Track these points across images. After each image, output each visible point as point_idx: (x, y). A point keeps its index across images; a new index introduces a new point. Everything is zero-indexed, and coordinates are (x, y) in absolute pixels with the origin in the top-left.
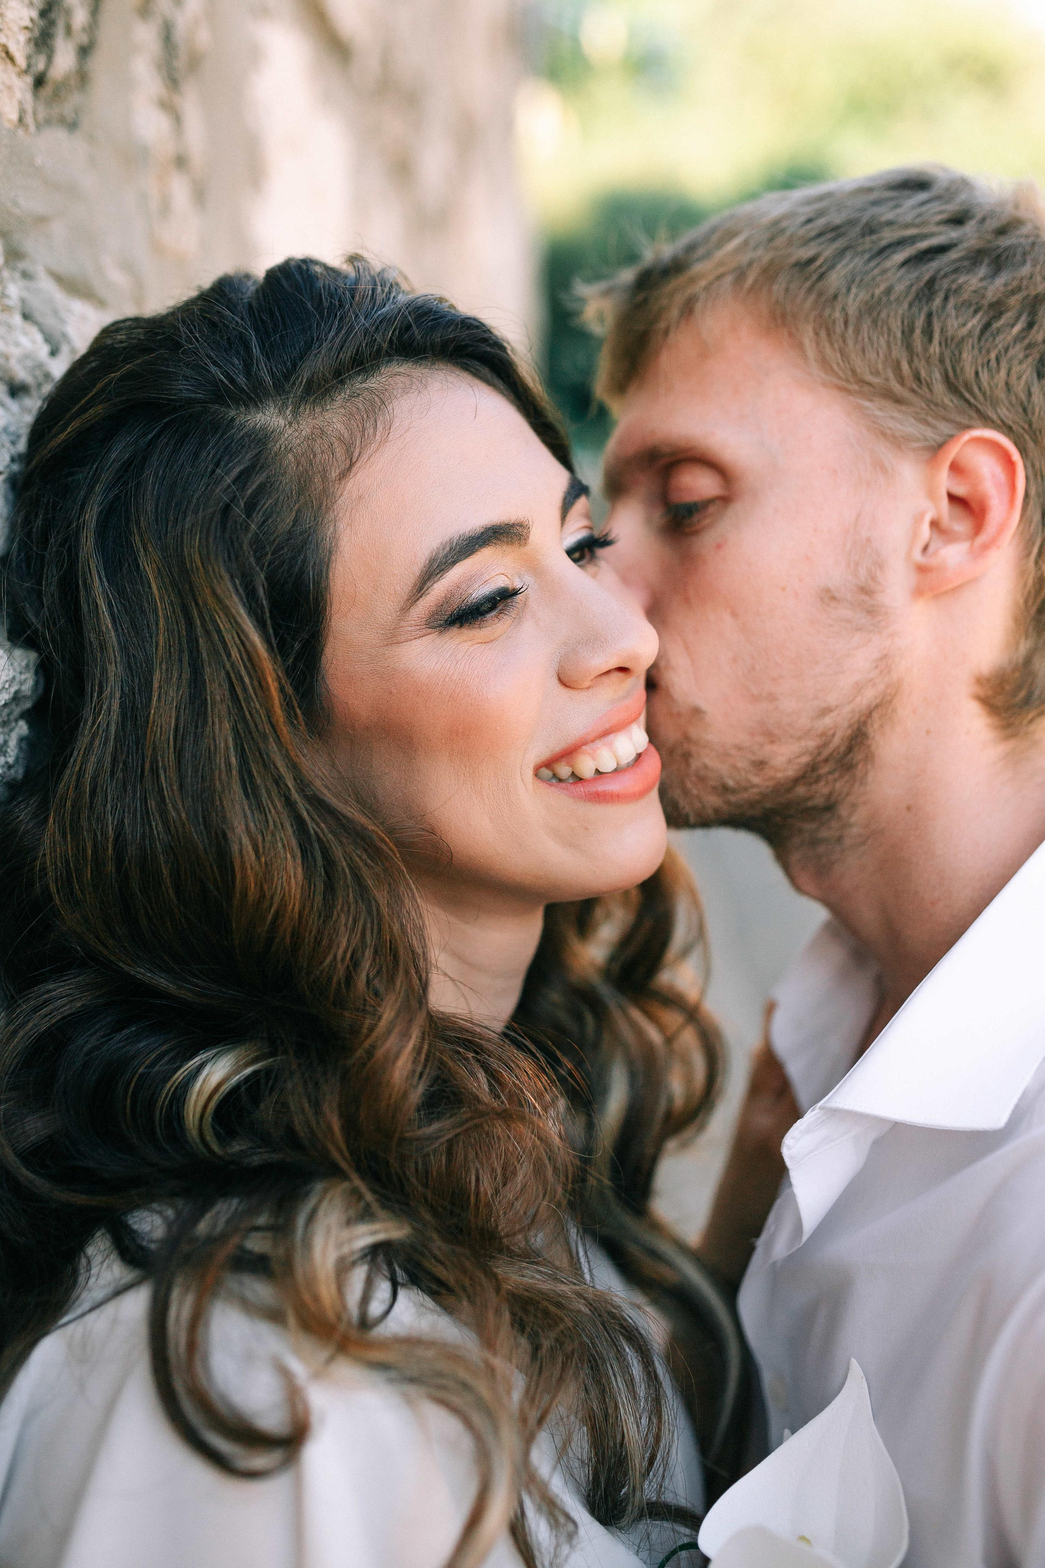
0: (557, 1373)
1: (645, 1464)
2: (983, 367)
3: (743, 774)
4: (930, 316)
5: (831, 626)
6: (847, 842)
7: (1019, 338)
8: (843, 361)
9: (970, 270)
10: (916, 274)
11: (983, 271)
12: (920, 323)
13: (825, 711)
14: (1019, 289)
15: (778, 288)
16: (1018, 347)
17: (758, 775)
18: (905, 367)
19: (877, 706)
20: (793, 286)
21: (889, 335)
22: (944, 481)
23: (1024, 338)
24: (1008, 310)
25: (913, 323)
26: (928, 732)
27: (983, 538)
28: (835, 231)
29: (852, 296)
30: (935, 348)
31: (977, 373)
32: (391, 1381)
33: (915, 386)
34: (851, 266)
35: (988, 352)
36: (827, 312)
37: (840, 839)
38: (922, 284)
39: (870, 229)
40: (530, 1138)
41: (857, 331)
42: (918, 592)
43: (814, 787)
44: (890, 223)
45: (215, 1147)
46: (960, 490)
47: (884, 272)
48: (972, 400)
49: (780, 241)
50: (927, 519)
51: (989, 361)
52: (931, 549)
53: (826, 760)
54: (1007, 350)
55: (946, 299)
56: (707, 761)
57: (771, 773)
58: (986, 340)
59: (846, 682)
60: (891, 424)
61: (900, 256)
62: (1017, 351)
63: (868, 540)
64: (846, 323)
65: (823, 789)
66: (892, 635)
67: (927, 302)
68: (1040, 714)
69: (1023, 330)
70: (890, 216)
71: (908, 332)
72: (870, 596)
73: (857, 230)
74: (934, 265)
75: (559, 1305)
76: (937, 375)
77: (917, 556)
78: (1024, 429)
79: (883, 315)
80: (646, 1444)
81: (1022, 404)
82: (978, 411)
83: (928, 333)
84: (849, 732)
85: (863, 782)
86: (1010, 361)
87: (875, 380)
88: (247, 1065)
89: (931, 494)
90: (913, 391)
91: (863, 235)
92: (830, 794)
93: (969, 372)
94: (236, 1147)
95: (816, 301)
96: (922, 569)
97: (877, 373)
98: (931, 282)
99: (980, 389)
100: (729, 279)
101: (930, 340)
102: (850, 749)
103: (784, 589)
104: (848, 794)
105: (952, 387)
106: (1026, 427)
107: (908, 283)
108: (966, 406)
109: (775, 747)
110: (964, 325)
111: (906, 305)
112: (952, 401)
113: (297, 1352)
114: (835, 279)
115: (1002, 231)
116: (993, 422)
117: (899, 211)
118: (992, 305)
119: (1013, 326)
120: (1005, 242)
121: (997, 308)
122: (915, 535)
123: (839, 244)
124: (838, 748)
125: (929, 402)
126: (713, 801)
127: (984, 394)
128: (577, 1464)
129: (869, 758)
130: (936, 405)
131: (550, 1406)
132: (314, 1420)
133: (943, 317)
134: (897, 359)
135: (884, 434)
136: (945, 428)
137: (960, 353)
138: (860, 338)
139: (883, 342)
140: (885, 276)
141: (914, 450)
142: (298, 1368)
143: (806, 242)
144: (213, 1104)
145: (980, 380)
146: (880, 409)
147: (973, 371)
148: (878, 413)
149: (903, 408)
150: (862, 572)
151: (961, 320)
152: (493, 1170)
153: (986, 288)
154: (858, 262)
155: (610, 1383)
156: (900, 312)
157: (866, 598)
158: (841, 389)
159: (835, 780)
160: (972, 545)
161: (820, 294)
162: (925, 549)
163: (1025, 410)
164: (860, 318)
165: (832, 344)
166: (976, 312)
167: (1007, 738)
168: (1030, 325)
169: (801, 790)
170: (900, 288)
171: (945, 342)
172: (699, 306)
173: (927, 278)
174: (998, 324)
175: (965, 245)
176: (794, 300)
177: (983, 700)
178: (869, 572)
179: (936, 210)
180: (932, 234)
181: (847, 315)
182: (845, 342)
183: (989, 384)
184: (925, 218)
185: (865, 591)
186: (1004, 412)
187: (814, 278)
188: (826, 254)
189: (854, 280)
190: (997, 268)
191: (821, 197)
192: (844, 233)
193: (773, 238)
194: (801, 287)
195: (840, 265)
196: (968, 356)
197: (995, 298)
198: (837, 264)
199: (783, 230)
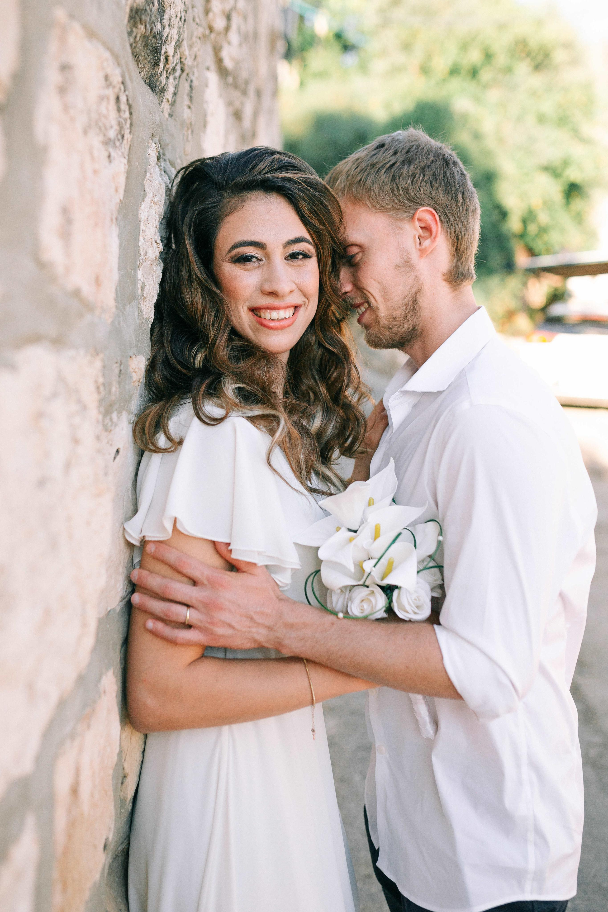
2: (416, 192)
4: (397, 184)
5: (401, 274)
7: (422, 180)
8: (379, 205)
9: (402, 168)
10: (389, 175)
11: (406, 166)
12: (395, 187)
13: (405, 298)
14: (417, 167)
15: (354, 191)
18: (396, 200)
19: (417, 292)
20: (358, 189)
21: (388, 193)
22: (417, 224)
24: (417, 174)
25: (393, 188)
26: (433, 294)
27: (433, 235)
28: (364, 170)
29: (374, 187)
30: (401, 192)
31: (415, 194)
35: (416, 187)
36: (370, 193)
38: (391, 177)
39: (373, 165)
41: (380, 196)
42: (421, 256)
44: (377, 162)
46: (423, 225)
48: (416, 201)
49: (350, 177)
50: (417, 236)
51: (417, 190)
52: (421, 244)
54: (421, 185)
55: (399, 178)
56: (384, 322)
58: (414, 185)
61: (383, 171)
63: (403, 248)
64: (376, 195)
66: (417, 270)
67: (395, 181)
69: (422, 178)
70: (376, 160)
71: (393, 191)
72: (409, 263)
73: (369, 167)
74: (393, 170)
76: (405, 199)
77: (418, 247)
78: (433, 203)
79: (385, 188)
82: (420, 204)
83: (398, 189)
84: (412, 301)
86: (422, 187)
87: (389, 207)
89: (416, 230)
90: (400, 205)
91: (372, 168)
93: (413, 194)
95: (366, 192)
96: (421, 250)
97: (389, 205)
98: (393, 175)
99: (417, 197)
102: (413, 306)
103: (385, 269)
105: (410, 200)
106: (434, 202)
107: (388, 177)
108: (415, 203)
110: (407, 183)
111: (390, 184)
112: (411, 204)
114: (368, 183)
116: (424, 205)
118: (412, 175)
120: (409, 155)
121: (414, 175)
122: (415, 242)
123: (366, 174)
125: (406, 206)
127: (419, 199)
130: (408, 206)
133: (400, 183)
134: (393, 199)
136: (413, 211)
137: (409, 191)
138: (381, 198)
139: (387, 196)
140: (381, 178)
141: (406, 220)
145: (417, 195)
147: (414, 194)
149: (400, 211)
150: (404, 257)
151: (405, 182)
153: (409, 171)
154: (372, 177)
156: (389, 186)
157: (407, 263)
158: (381, 212)
160: (431, 239)
161: (366, 189)
162: (419, 244)
163: (431, 198)
164: (379, 192)
166: (408, 178)
167: (454, 291)
168: (424, 175)
170: (386, 180)
171: (404, 190)
173: (392, 174)
174: (415, 179)
175: (399, 161)
176: (360, 193)
177: (446, 280)
178: (406, 256)
179: (388, 154)
180: (389, 161)
181: (375, 192)
182: (377, 200)
183: (420, 196)
184: (386, 157)
185: (406, 262)
186: (426, 201)
187: (362, 185)
188: (363, 177)
189: (373, 182)
190: (410, 163)
191: (357, 160)
192: (366, 169)
193: (348, 177)
194: (360, 189)
195: (368, 180)
196: (411, 191)
197: (412, 172)
198: (367, 179)
199: (349, 174)
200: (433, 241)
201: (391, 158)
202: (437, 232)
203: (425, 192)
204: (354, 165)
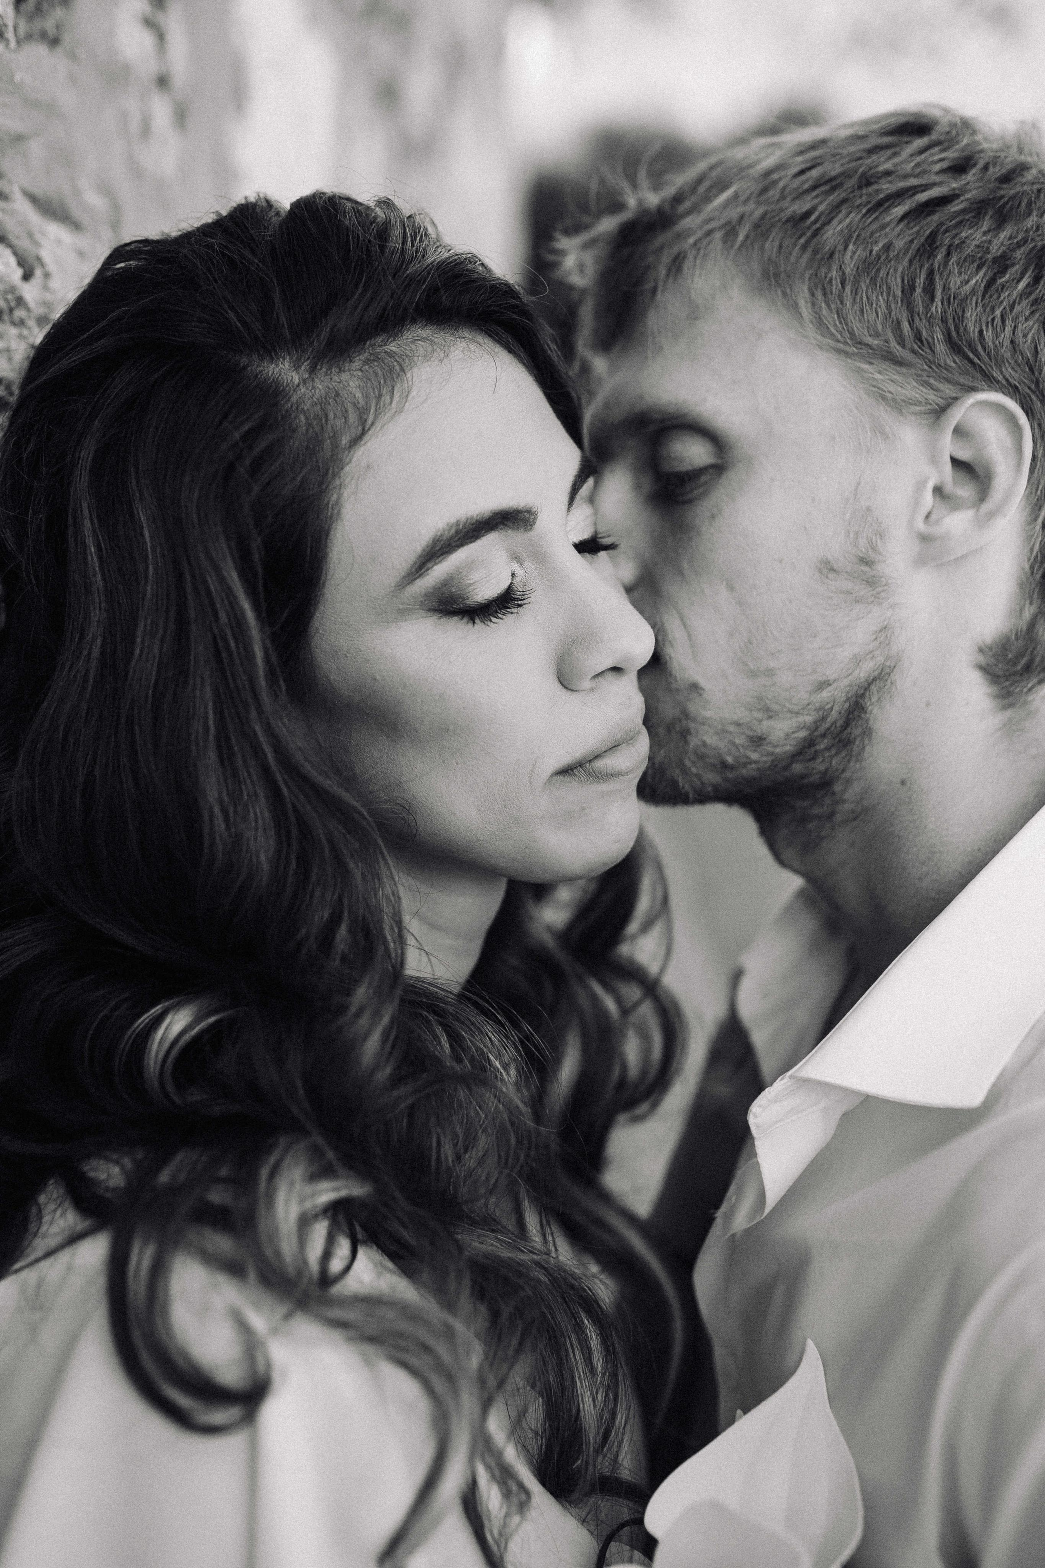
0: (515, 1342)
1: (599, 1439)
2: (987, 326)
3: (741, 750)
4: (931, 273)
5: (831, 598)
6: (838, 817)
7: (1025, 294)
8: (840, 323)
9: (974, 223)
10: (915, 230)
11: (986, 224)
12: (920, 281)
13: (823, 685)
14: (1025, 241)
15: (771, 245)
16: (1024, 303)
17: (755, 751)
18: (906, 327)
19: (874, 679)
20: (786, 243)
21: (889, 294)
22: (948, 445)
23: (1030, 294)
24: (1013, 265)
25: (913, 280)
26: (928, 704)
27: (986, 507)
28: (831, 183)
29: (849, 253)
30: (937, 307)
31: (981, 332)
32: (350, 1339)
33: (916, 347)
34: (848, 221)
35: (993, 309)
36: (823, 271)
37: (831, 815)
38: (922, 239)
39: (867, 181)
40: (492, 1103)
41: (855, 291)
42: (921, 561)
43: (812, 764)
44: (888, 173)
45: (176, 1098)
46: (964, 455)
47: (883, 227)
48: (976, 360)
49: (774, 193)
50: (930, 485)
51: (993, 320)
52: (934, 517)
53: (824, 736)
54: (1012, 307)
55: (948, 254)
57: (769, 749)
58: (991, 296)
59: (845, 654)
60: (892, 387)
61: (899, 210)
62: (1023, 307)
63: (869, 509)
64: (843, 283)
65: (819, 766)
66: (893, 606)
67: (929, 258)
68: (1040, 682)
69: (1028, 286)
70: (888, 166)
71: (909, 289)
72: (871, 567)
73: (853, 182)
74: (936, 218)
75: (520, 1274)
76: (939, 335)
77: (920, 525)
78: (1030, 388)
79: (882, 273)
80: (602, 1419)
81: (1028, 362)
82: (982, 371)
83: (929, 291)
84: (846, 706)
85: (859, 758)
86: (1015, 320)
87: (875, 342)
88: (208, 1015)
89: (934, 460)
90: (914, 352)
91: (860, 187)
92: (827, 770)
93: (973, 331)
94: (195, 1096)
95: (812, 259)
96: (925, 539)
97: (877, 335)
98: (932, 237)
99: (984, 349)
100: (718, 235)
101: (932, 299)
102: (847, 724)
103: (781, 561)
104: (843, 771)
105: (955, 347)
106: (1033, 387)
107: (907, 239)
108: (968, 366)
109: (771, 723)
110: (967, 282)
111: (905, 263)
112: (955, 362)
113: (257, 1306)
114: (831, 235)
115: (1006, 179)
116: (998, 382)
117: (897, 160)
118: (995, 260)
119: (1018, 282)
120: (1008, 191)
121: (1002, 264)
122: (916, 503)
123: (835, 197)
124: (835, 722)
125: (930, 363)
126: (712, 777)
127: (989, 355)
128: (530, 1434)
129: (868, 732)
130: (939, 366)
131: (507, 1374)
132: (276, 1376)
133: (945, 274)
134: (897, 319)
135: (884, 398)
136: (948, 390)
137: (964, 311)
138: (858, 298)
139: (882, 303)
140: (883, 232)
141: (915, 414)
142: (258, 1321)
143: (800, 195)
144: (175, 1053)
145: (984, 339)
146: (880, 373)
147: (977, 330)
148: (877, 376)
149: (904, 370)
150: (862, 542)
151: (965, 277)
152: (455, 1135)
153: (990, 242)
154: (855, 217)
155: (567, 1355)
156: (900, 269)
157: (864, 568)
158: (839, 351)
159: (832, 757)
160: (977, 513)
161: (815, 252)
162: (928, 516)
163: (1031, 369)
164: (857, 277)
165: (828, 306)
166: (979, 268)
167: (1004, 708)
168: (1037, 278)
169: (798, 768)
170: (899, 244)
171: (947, 300)
172: (687, 264)
173: (928, 232)
174: (1004, 279)
175: (968, 196)
176: (787, 259)
177: (985, 669)
178: (870, 542)
179: (936, 158)
180: (934, 185)
181: (844, 273)
182: (842, 303)
183: (994, 343)
184: (925, 166)
185: (865, 561)
186: (1009, 371)
187: (809, 234)
188: (821, 208)
189: (851, 237)
190: (1001, 220)
191: (814, 145)
192: (841, 184)
193: (764, 190)
194: (795, 244)
195: (836, 221)
196: (971, 315)
197: (1001, 251)
198: (833, 218)
199: (775, 182)
200: (984, 521)
201: (938, 179)
202: (1007, 497)
203: (1020, 339)
204: (799, 159)
